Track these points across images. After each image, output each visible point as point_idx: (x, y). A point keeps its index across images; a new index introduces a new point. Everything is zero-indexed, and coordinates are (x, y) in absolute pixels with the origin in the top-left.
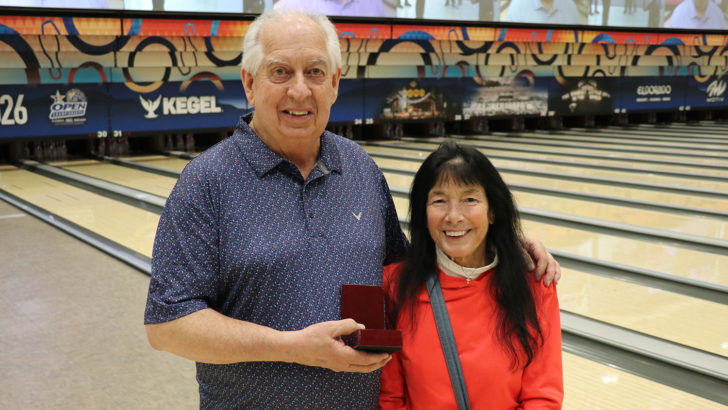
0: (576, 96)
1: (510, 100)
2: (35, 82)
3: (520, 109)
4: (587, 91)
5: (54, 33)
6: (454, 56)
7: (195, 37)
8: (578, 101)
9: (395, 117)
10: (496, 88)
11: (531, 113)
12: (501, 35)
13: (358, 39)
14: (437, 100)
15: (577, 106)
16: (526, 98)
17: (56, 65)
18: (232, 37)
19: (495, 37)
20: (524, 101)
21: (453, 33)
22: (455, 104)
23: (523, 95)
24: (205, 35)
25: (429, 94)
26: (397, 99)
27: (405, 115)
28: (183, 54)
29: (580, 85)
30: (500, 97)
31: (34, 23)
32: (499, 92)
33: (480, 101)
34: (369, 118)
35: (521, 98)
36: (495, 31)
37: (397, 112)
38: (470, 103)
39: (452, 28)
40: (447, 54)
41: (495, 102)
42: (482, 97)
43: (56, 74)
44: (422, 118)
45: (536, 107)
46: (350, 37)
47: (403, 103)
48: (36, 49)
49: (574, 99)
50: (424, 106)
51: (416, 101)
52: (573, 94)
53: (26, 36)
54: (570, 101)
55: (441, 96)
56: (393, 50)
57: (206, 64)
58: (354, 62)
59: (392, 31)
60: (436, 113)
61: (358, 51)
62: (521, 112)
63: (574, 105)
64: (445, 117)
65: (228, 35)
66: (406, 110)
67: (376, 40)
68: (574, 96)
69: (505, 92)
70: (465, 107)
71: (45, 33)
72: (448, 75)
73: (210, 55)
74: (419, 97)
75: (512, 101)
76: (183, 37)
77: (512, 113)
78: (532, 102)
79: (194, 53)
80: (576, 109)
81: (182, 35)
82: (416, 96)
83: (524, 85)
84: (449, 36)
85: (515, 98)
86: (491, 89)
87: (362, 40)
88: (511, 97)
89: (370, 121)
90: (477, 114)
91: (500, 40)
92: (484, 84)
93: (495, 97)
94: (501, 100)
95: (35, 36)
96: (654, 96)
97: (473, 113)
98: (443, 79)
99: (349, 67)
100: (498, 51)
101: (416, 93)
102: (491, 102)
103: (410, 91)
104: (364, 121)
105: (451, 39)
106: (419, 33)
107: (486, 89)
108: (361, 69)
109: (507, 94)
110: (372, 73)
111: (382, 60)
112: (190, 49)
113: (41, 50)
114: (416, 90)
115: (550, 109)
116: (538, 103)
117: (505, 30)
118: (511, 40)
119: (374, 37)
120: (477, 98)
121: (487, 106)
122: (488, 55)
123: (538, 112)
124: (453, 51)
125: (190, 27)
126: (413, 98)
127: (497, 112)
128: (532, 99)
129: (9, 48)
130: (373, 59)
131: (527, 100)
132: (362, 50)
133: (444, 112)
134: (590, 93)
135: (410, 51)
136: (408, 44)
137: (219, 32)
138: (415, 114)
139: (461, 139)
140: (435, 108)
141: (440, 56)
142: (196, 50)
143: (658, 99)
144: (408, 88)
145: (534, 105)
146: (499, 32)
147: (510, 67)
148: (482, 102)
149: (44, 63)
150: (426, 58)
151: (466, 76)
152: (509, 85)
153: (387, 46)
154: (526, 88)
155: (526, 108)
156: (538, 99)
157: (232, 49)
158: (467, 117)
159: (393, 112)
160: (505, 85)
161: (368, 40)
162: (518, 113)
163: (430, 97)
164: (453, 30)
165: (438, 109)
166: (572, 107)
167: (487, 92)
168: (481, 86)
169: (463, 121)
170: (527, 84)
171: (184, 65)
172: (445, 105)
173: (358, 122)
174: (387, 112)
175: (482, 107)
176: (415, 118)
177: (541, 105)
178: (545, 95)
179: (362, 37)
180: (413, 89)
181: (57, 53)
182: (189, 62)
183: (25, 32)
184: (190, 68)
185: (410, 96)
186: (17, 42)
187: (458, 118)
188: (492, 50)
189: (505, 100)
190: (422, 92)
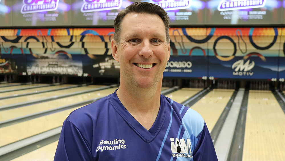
0: (105, 66)
1: (56, 66)
3: (63, 71)
4: (113, 63)
8: (106, 69)
10: (46, 60)
11: (70, 74)
14: (12, 65)
15: (105, 72)
16: (67, 65)
20: (66, 67)
22: (22, 67)
23: (64, 63)
25: (7, 62)
29: (106, 59)
30: (49, 65)
32: (48, 62)
33: (37, 66)
35: (63, 65)
36: (14, 31)
38: (31, 67)
41: (47, 67)
42: (38, 64)
44: (4, 73)
45: (75, 71)
49: (103, 67)
50: (6, 67)
51: (1, 65)
52: (101, 64)
54: (99, 68)
55: (14, 63)
60: (12, 71)
62: (64, 73)
63: (103, 71)
64: (17, 73)
68: (102, 66)
69: (53, 62)
70: (29, 69)
74: (2, 63)
75: (57, 67)
77: (58, 73)
78: (71, 68)
80: (104, 73)
83: (65, 59)
85: (59, 65)
86: (43, 60)
88: (57, 65)
90: (35, 72)
92: (39, 57)
93: (47, 64)
94: (50, 66)
96: (175, 68)
97: (33, 72)
98: (10, 54)
102: (44, 67)
107: (40, 60)
109: (54, 63)
114: (1, 59)
115: (84, 72)
116: (75, 69)
120: (35, 64)
121: (41, 69)
123: (76, 73)
127: (48, 72)
128: (71, 66)
131: (68, 67)
133: (16, 71)
134: (115, 64)
138: (1, 70)
140: (11, 68)
143: (180, 71)
145: (73, 69)
146: (16, 31)
148: (38, 67)
151: (24, 53)
152: (55, 58)
154: (66, 60)
155: (67, 71)
156: (75, 66)
158: (29, 74)
160: (52, 58)
162: (62, 74)
163: (8, 63)
165: (12, 69)
166: (102, 72)
167: (41, 62)
168: (37, 58)
169: (27, 76)
170: (67, 58)
172: (17, 67)
175: (38, 69)
176: (1, 73)
177: (77, 70)
178: (81, 65)
187: (24, 73)
189: (52, 66)
190: (4, 61)
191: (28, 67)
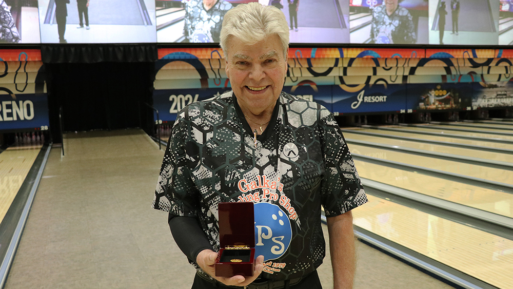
1: (504, 96)
2: (205, 87)
3: (511, 102)
5: (218, 57)
6: (466, 69)
7: (301, 59)
9: (426, 108)
10: (495, 89)
12: (499, 54)
13: (403, 59)
14: (454, 97)
17: (218, 77)
18: (324, 58)
19: (495, 55)
21: (466, 53)
22: (467, 100)
24: (308, 57)
25: (449, 94)
26: (428, 97)
27: (433, 107)
28: (294, 70)
30: (498, 95)
31: (207, 52)
32: (497, 92)
33: (484, 98)
34: (410, 109)
35: (512, 95)
36: (495, 51)
37: (428, 105)
38: (477, 99)
39: (466, 50)
40: (462, 67)
41: (494, 98)
42: (485, 95)
43: (217, 82)
44: (445, 109)
46: (398, 57)
47: (432, 99)
48: (207, 67)
50: (446, 101)
51: (440, 98)
53: (202, 59)
55: (457, 94)
56: (426, 65)
57: (307, 75)
58: (400, 73)
59: (425, 53)
60: (454, 106)
61: (403, 66)
62: (512, 105)
64: (460, 108)
65: (321, 57)
66: (434, 104)
67: (415, 59)
69: (501, 92)
70: (474, 102)
71: (213, 58)
72: (462, 81)
73: (310, 70)
74: (443, 95)
75: (506, 98)
76: (294, 59)
77: (506, 105)
79: (300, 68)
81: (293, 57)
82: (441, 94)
84: (463, 55)
85: (508, 95)
86: (491, 89)
87: (406, 59)
88: (505, 95)
89: (410, 111)
90: (482, 106)
91: (498, 57)
92: (487, 86)
93: (495, 95)
94: (498, 97)
95: (206, 59)
97: (479, 105)
98: (459, 83)
99: (397, 76)
100: (497, 65)
101: (441, 92)
102: (491, 98)
103: (437, 91)
104: (406, 111)
105: (465, 57)
106: (444, 54)
107: (488, 90)
108: (405, 78)
109: (503, 93)
110: (412, 80)
111: (418, 72)
112: (298, 66)
113: (210, 68)
114: (441, 91)
117: (502, 50)
118: (506, 57)
119: (414, 57)
120: (482, 95)
121: (488, 101)
122: (490, 67)
124: (466, 65)
125: (298, 52)
126: (439, 96)
127: (495, 105)
129: (192, 67)
130: (413, 71)
132: (406, 65)
133: (459, 105)
135: (437, 65)
136: (436, 61)
137: (316, 55)
138: (440, 106)
139: (471, 122)
140: (453, 102)
141: (457, 69)
142: (302, 67)
144: (436, 89)
146: (498, 52)
147: (505, 75)
148: (485, 99)
149: (211, 76)
150: (448, 70)
151: (475, 81)
152: (503, 87)
153: (422, 62)
157: (324, 66)
158: (475, 108)
159: (425, 105)
160: (501, 87)
161: (410, 59)
162: (510, 105)
163: (450, 95)
164: (467, 51)
165: (455, 103)
167: (488, 92)
168: (484, 88)
169: (472, 110)
171: (294, 76)
172: (460, 100)
173: (403, 111)
174: (422, 105)
175: (485, 101)
176: (440, 109)
179: (406, 57)
180: (439, 90)
181: (219, 69)
182: (297, 74)
183: (201, 58)
184: (297, 78)
185: (437, 95)
186: (196, 63)
187: (469, 108)
188: (493, 64)
189: (501, 97)
190: (445, 92)
191: (473, 100)
